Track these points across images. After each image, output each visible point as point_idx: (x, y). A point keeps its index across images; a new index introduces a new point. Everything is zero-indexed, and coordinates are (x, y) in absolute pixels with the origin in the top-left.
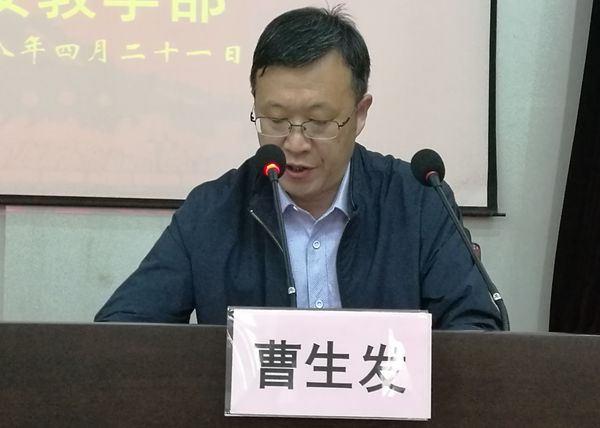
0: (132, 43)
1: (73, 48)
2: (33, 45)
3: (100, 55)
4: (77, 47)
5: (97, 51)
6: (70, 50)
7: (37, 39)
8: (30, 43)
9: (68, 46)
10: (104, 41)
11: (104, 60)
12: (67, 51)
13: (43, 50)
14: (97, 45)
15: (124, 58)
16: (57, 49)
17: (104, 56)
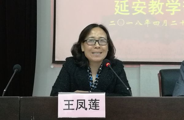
0: (173, 21)
1: (158, 22)
2: (147, 22)
3: (165, 24)
4: (159, 22)
5: (164, 23)
6: (157, 23)
7: (148, 20)
8: (147, 21)
9: (157, 22)
10: (166, 20)
11: (166, 25)
12: (156, 23)
13: (150, 23)
14: (164, 22)
15: (171, 25)
16: (154, 23)
17: (166, 24)
